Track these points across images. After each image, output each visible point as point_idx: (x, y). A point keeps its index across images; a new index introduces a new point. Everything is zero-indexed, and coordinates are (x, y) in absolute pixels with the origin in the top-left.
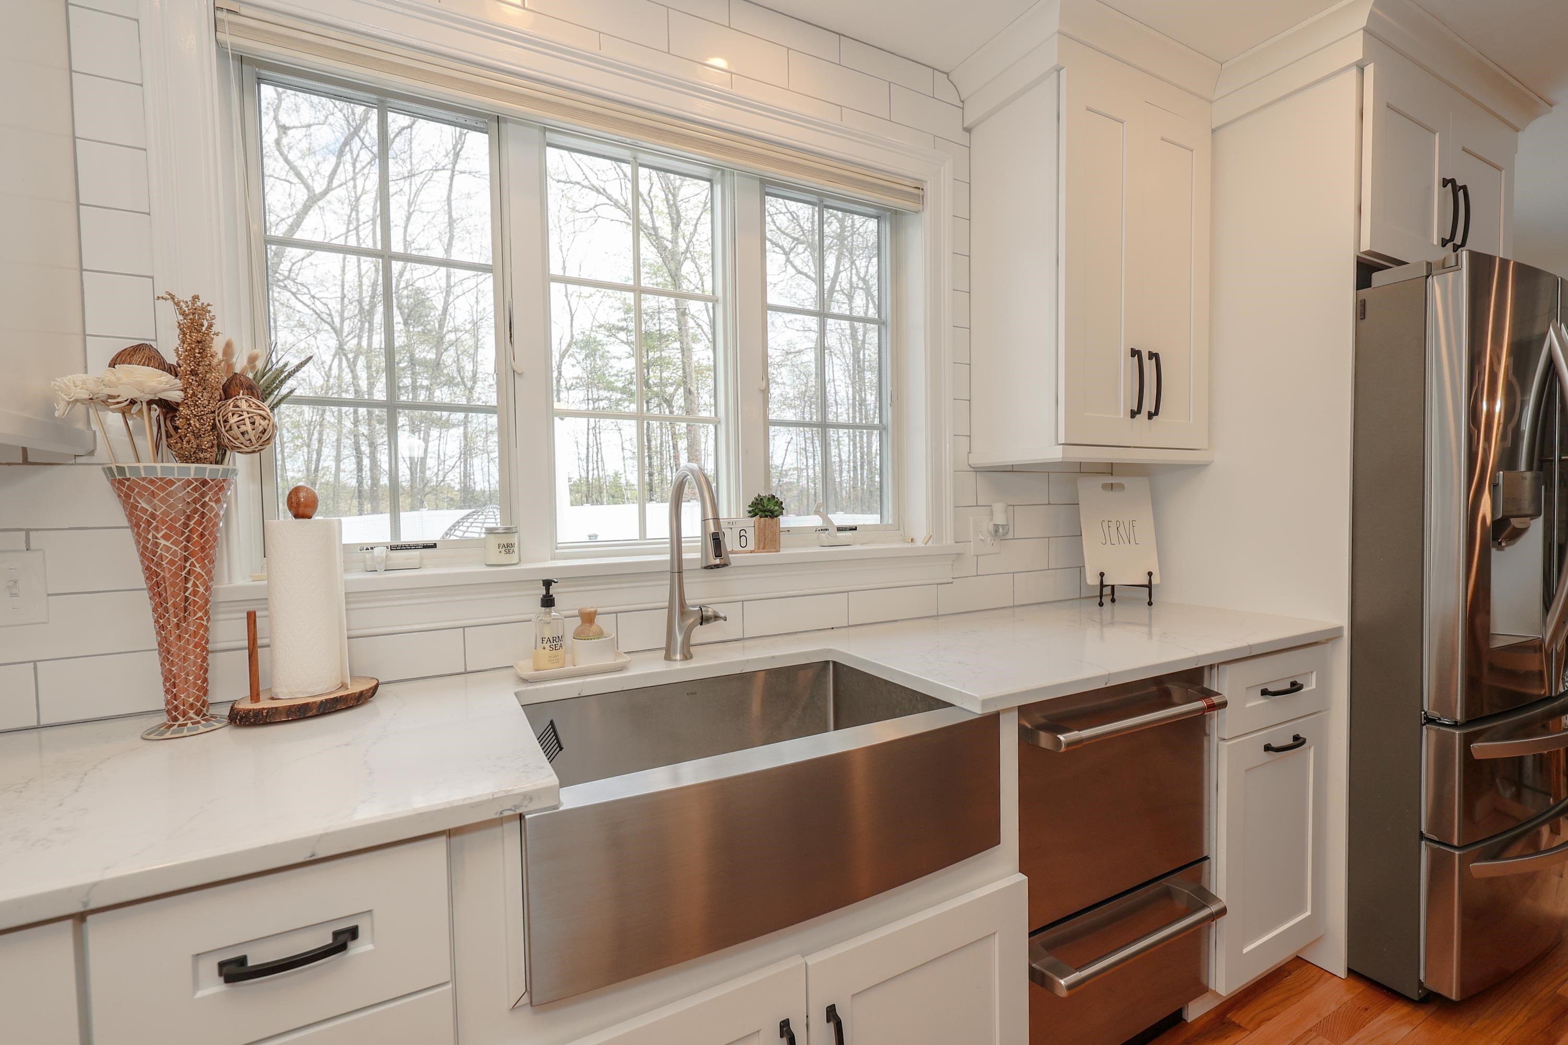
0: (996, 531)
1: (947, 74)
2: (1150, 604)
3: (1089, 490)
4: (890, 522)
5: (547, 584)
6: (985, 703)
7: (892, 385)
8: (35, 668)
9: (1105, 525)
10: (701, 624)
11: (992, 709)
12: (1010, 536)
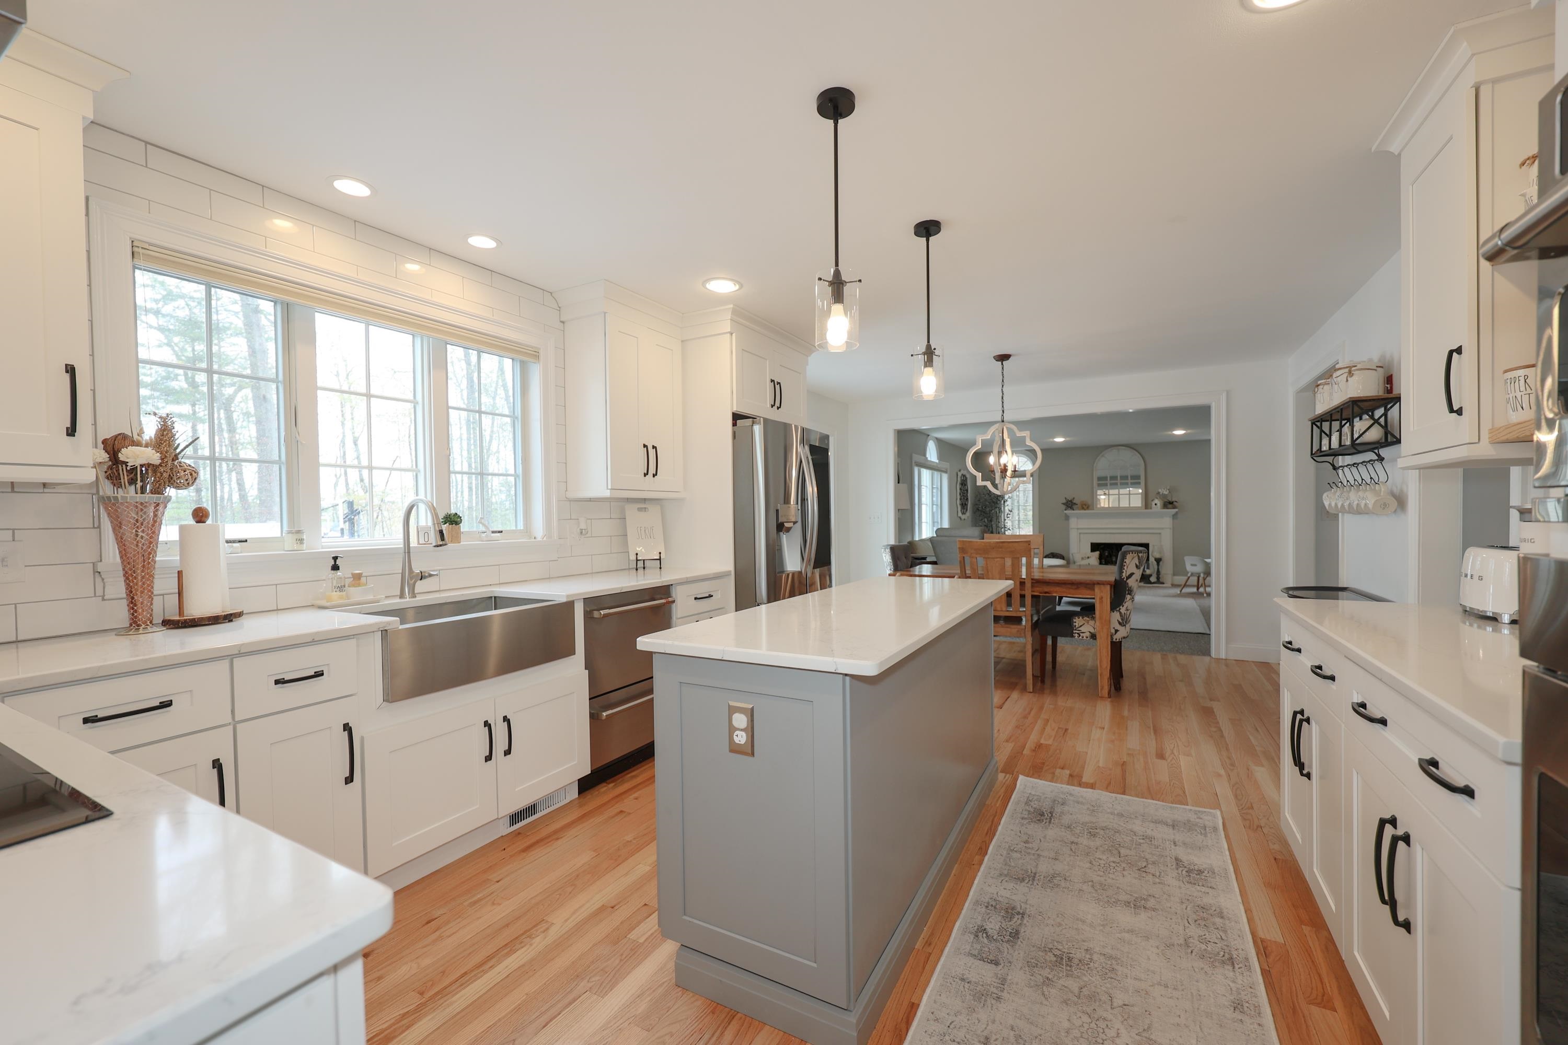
0: (581, 533)
1: (551, 293)
2: (660, 568)
3: (631, 512)
4: (522, 528)
5: (335, 558)
6: (568, 596)
7: (522, 453)
8: (16, 608)
9: (639, 529)
10: (421, 579)
11: (571, 599)
12: (589, 535)
